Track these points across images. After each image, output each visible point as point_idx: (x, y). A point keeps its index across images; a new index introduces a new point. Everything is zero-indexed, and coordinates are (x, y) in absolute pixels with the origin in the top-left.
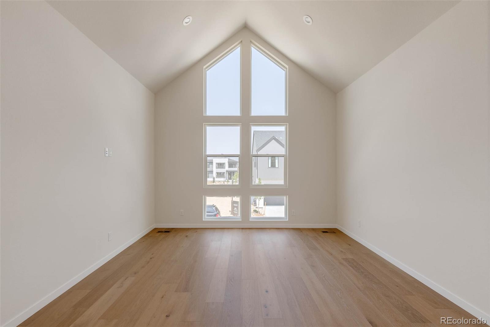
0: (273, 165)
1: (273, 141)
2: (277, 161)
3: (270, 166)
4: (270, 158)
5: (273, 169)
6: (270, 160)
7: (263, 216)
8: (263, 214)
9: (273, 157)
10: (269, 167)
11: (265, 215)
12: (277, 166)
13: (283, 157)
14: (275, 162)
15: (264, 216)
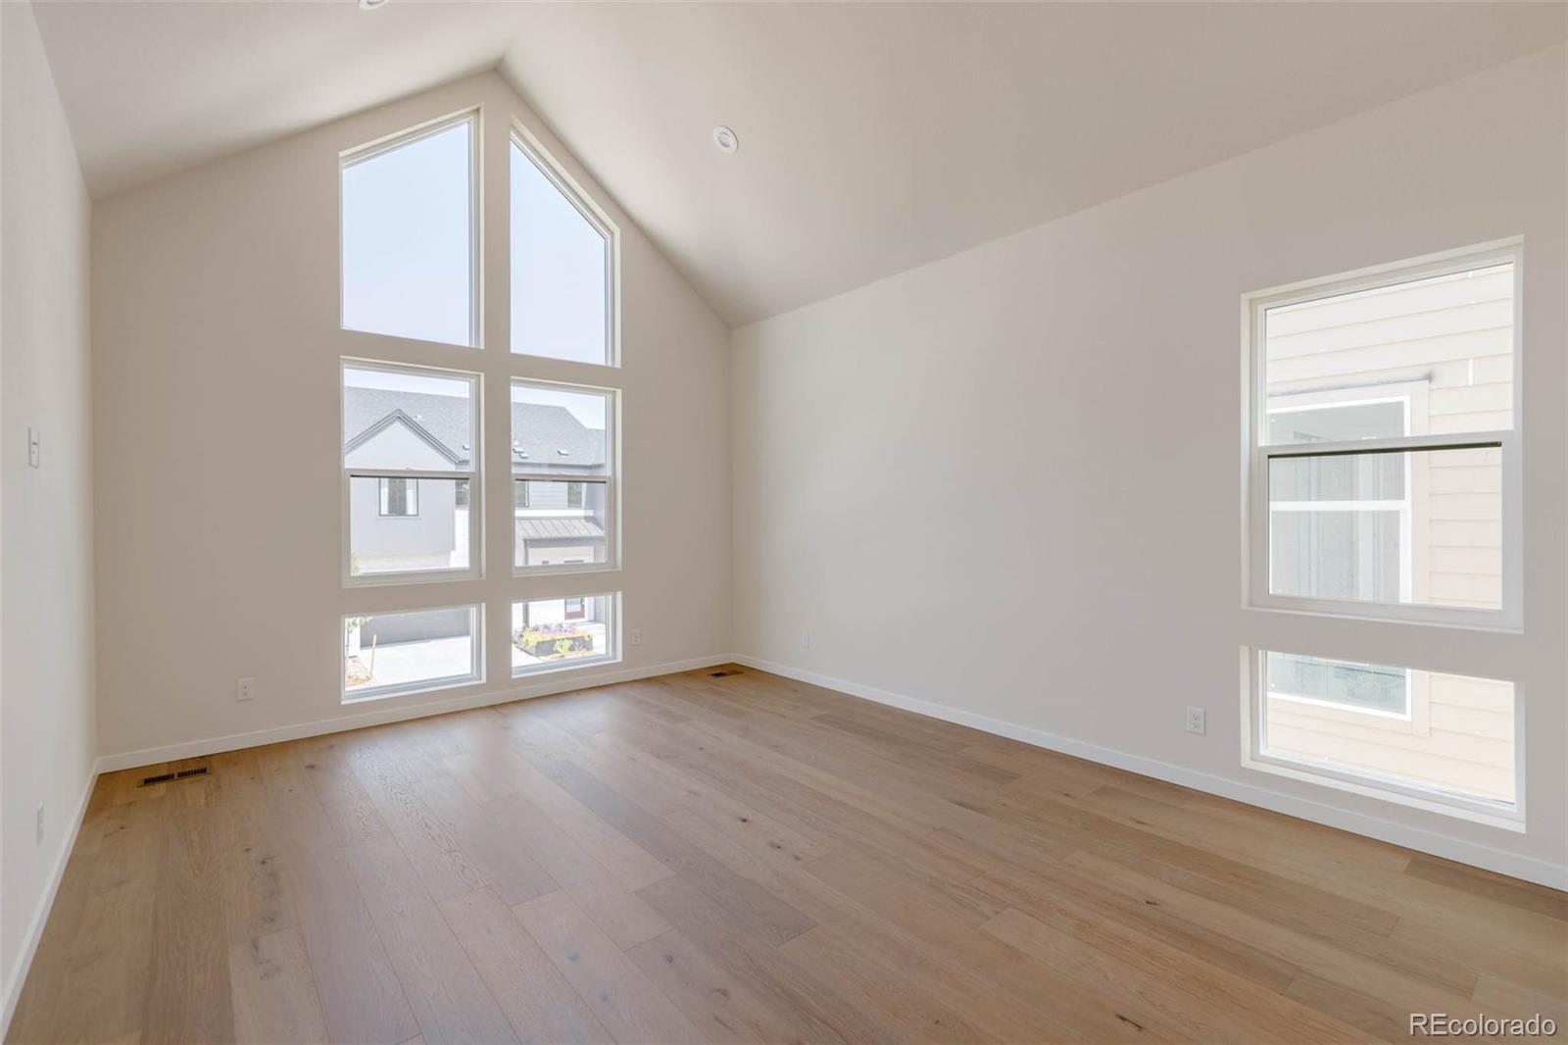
0: (397, 507)
1: (398, 425)
2: (410, 494)
3: (385, 510)
4: (385, 481)
5: (399, 521)
6: (385, 492)
7: (367, 685)
8: (362, 676)
9: (397, 478)
10: (380, 515)
11: (373, 680)
12: (411, 509)
13: (605, 482)
14: (403, 499)
15: (372, 684)
